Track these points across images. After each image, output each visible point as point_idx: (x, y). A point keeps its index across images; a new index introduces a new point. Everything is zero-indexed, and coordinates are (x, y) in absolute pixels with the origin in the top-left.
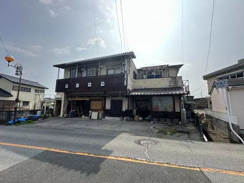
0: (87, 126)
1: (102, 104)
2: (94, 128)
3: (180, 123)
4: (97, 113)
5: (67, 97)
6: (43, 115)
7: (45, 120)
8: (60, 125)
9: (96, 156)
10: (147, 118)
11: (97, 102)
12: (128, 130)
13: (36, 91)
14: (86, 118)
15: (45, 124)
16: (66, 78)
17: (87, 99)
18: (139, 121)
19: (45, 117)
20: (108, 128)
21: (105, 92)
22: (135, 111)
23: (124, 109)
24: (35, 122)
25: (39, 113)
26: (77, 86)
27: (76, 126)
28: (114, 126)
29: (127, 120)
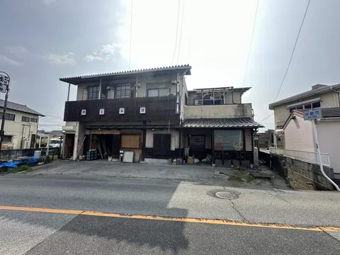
0: (122, 172)
1: (140, 139)
2: (135, 175)
3: (252, 166)
4: (132, 153)
5: (82, 129)
6: (45, 157)
7: (49, 164)
8: (79, 172)
9: (167, 219)
10: (205, 160)
11: (132, 137)
12: (187, 177)
13: (24, 119)
14: (114, 160)
15: (52, 171)
16: (81, 100)
17: (117, 133)
18: (194, 163)
19: (48, 161)
20: (156, 175)
21: (145, 122)
22: (187, 151)
23: (173, 148)
24: (34, 168)
25: (37, 154)
26: (102, 112)
27: (105, 173)
28: (163, 172)
29: (178, 163)
